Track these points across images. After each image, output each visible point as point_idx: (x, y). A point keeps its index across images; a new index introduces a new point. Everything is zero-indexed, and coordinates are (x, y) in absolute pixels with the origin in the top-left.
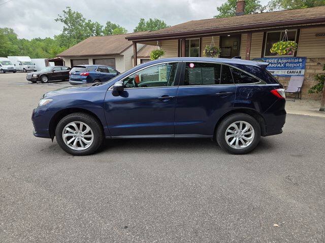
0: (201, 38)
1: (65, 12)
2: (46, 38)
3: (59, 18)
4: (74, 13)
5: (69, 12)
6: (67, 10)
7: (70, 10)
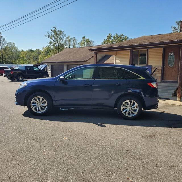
0: (148, 50)
1: (52, 31)
2: (37, 49)
3: (47, 34)
4: (59, 31)
5: (55, 31)
6: (53, 29)
7: (56, 29)
